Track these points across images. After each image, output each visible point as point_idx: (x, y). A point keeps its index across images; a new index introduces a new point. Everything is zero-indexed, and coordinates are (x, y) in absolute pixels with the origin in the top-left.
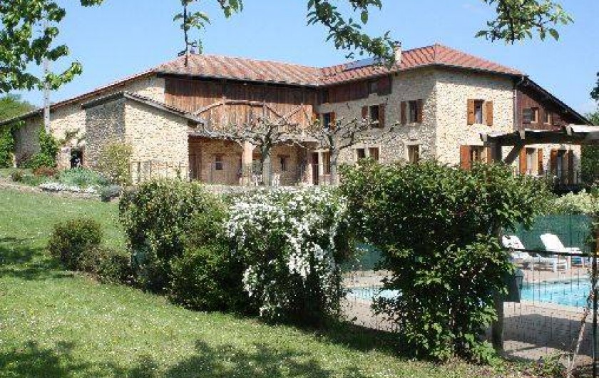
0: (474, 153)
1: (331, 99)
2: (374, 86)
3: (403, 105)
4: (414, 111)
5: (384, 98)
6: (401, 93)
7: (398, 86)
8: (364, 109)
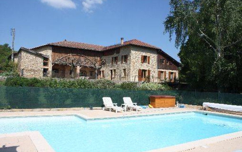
0: (143, 72)
1: (105, 55)
2: (115, 51)
3: (122, 56)
4: (125, 58)
5: (118, 54)
6: (122, 53)
7: (121, 50)
8: (113, 58)
